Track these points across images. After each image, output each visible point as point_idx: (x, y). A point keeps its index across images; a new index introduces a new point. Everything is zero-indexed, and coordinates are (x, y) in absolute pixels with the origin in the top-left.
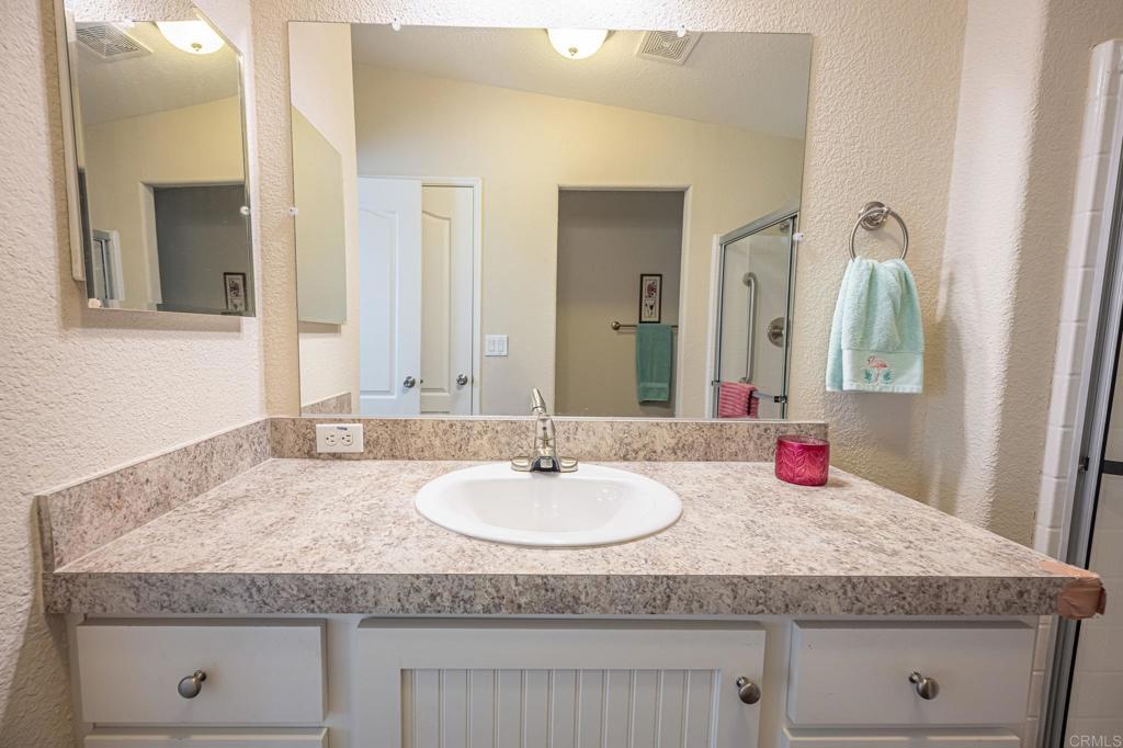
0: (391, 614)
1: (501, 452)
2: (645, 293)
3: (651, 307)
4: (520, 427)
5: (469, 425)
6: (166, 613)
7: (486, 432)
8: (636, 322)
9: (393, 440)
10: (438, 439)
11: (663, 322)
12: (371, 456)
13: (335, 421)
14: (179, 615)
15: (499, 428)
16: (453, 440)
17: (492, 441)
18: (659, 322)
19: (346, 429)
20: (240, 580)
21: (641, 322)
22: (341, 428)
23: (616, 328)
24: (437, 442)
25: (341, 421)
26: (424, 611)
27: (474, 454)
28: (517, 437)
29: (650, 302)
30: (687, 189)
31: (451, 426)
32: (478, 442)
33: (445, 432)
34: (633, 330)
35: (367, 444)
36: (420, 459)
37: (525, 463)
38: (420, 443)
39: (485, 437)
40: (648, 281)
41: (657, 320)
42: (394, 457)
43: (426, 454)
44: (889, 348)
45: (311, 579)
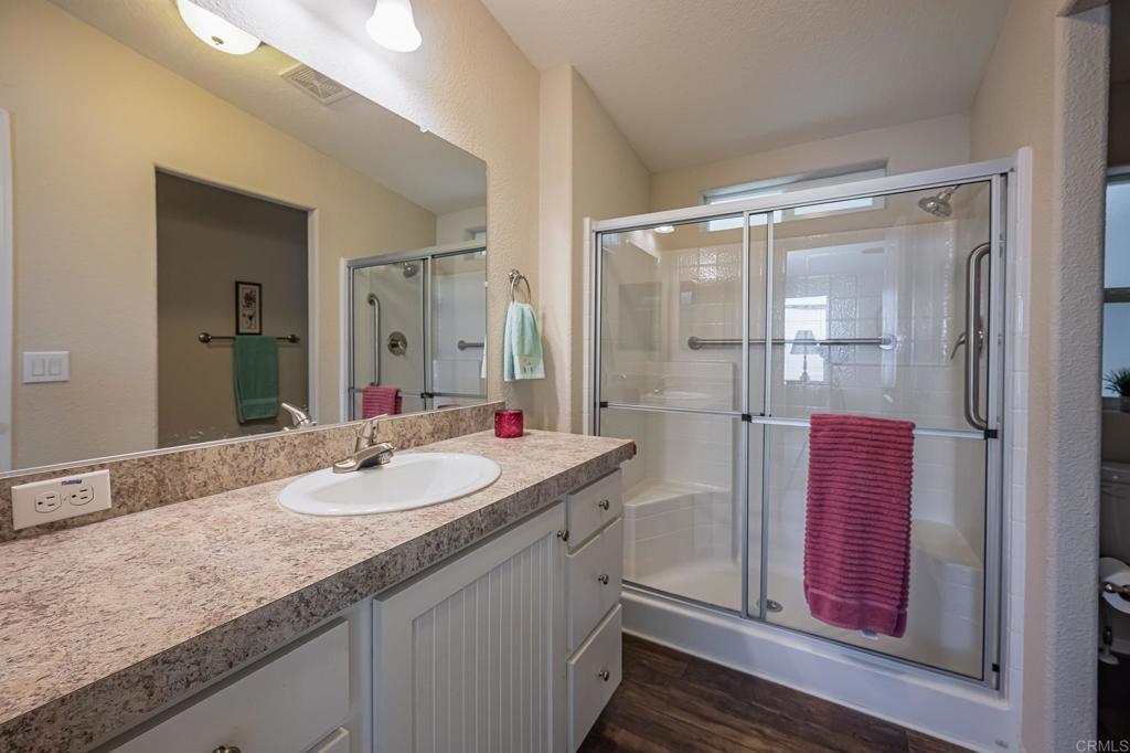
0: (414, 573)
1: (299, 466)
2: (242, 302)
3: (251, 318)
4: (317, 437)
5: (264, 444)
6: (196, 688)
7: (283, 448)
8: (232, 333)
9: (161, 482)
10: (226, 467)
11: (264, 334)
12: (124, 509)
13: (54, 474)
14: (214, 680)
15: (296, 442)
16: (245, 465)
17: (289, 457)
18: (260, 334)
19: (79, 482)
20: (288, 602)
21: (238, 333)
22: (70, 482)
23: (206, 340)
24: (225, 471)
25: (65, 472)
26: (432, 560)
27: (271, 474)
28: (314, 448)
29: (249, 312)
30: (312, 210)
31: (243, 449)
32: (274, 460)
33: (235, 457)
34: (229, 343)
35: (116, 495)
36: (201, 496)
37: (351, 463)
38: (201, 476)
39: (282, 454)
40: (244, 290)
41: (257, 331)
42: (163, 503)
43: (211, 487)
44: (530, 355)
45: (354, 571)
